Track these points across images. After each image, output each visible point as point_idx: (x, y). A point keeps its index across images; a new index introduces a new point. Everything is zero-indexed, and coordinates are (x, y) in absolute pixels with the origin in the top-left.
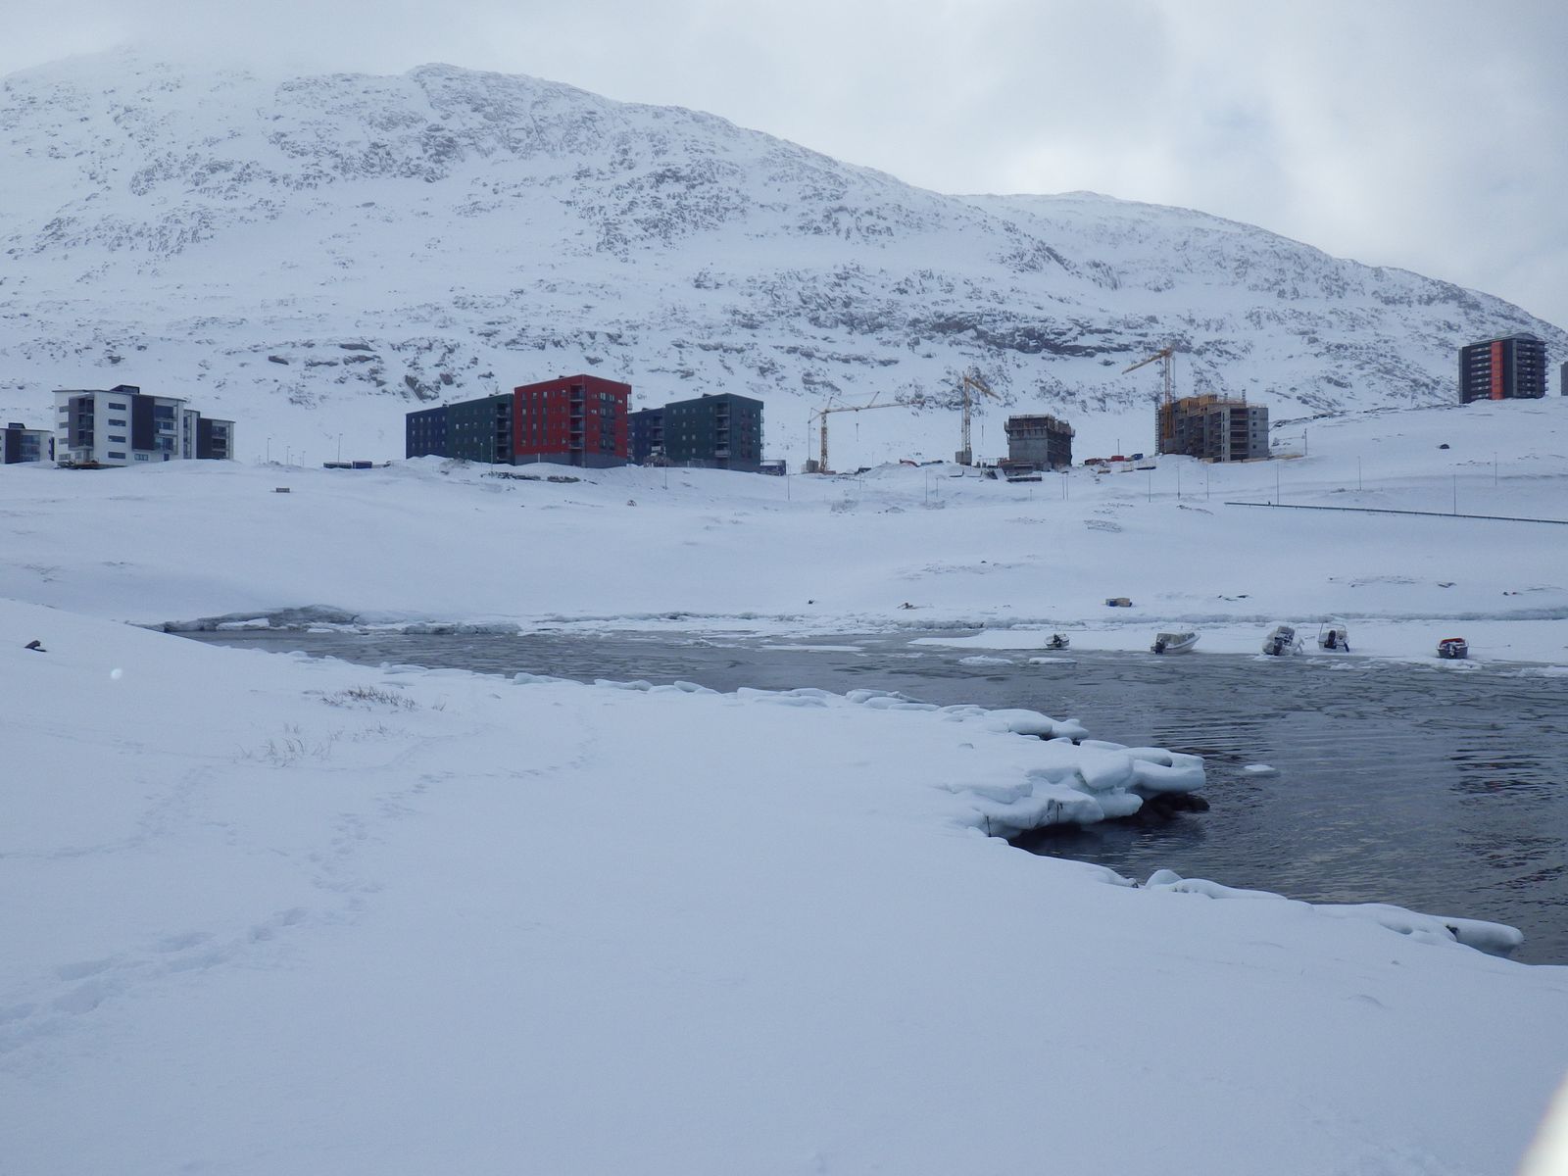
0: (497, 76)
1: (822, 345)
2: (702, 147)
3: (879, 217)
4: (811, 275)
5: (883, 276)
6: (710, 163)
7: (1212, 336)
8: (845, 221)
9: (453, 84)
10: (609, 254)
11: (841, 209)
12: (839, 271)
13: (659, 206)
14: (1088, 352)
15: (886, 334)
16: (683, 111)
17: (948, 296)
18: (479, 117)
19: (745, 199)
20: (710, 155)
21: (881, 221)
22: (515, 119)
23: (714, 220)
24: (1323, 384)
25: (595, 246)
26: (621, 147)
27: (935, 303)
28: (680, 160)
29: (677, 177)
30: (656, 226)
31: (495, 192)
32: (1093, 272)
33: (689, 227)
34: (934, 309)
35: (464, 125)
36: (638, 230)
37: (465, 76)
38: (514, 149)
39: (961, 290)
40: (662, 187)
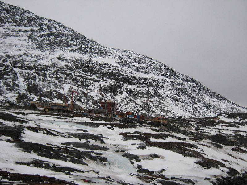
0: (13, 6)
1: (85, 76)
2: (59, 29)
3: (95, 50)
4: (82, 60)
5: (97, 63)
6: (60, 33)
7: (156, 84)
8: (89, 50)
9: (3, 6)
10: (39, 50)
11: (88, 47)
12: (88, 60)
13: (50, 41)
14: (135, 84)
15: (98, 75)
16: (55, 21)
17: (109, 69)
18: (9, 14)
19: (68, 42)
20: (60, 32)
21: (95, 51)
22: (17, 16)
23: (61, 46)
24: (176, 96)
25: (36, 47)
26: (41, 27)
27: (107, 70)
28: (54, 31)
29: (53, 35)
30: (49, 45)
31: (12, 31)
32: (134, 67)
33: (56, 46)
34: (107, 71)
35: (5, 15)
36: (45, 46)
37: (6, 5)
38: (16, 23)
39: (112, 68)
40: (50, 37)
